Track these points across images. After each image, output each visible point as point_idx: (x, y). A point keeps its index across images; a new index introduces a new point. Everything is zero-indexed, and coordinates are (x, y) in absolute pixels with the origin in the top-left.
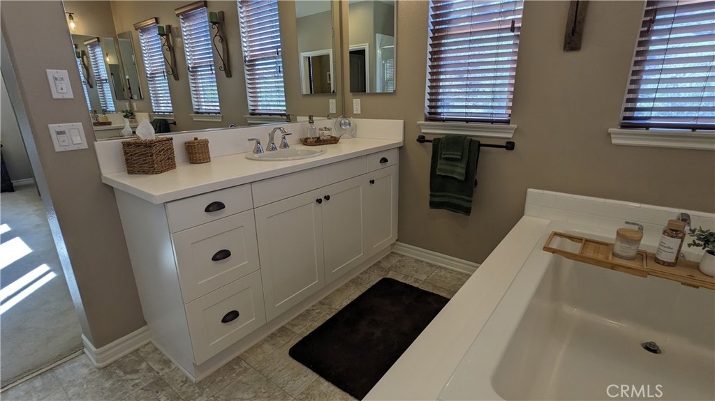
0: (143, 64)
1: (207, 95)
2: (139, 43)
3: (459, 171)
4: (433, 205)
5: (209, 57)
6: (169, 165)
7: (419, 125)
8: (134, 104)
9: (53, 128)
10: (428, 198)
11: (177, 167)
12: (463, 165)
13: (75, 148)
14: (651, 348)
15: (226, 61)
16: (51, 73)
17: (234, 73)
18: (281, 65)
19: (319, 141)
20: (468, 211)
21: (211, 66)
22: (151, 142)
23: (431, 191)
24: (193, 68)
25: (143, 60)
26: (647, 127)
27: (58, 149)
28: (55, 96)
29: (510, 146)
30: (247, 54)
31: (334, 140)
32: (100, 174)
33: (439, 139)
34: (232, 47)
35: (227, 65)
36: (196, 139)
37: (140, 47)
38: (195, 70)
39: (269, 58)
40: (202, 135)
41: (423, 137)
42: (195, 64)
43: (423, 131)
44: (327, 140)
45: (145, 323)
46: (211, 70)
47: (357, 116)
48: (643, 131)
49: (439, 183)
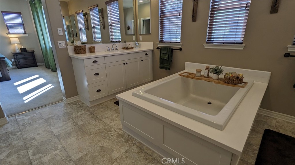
0: (78, 25)
1: (98, 35)
2: (77, 18)
3: (166, 57)
4: (161, 68)
5: (98, 23)
6: (85, 52)
7: (157, 44)
8: (75, 39)
9: (59, 42)
10: (159, 66)
11: (87, 53)
12: (167, 55)
13: (63, 47)
14: (209, 103)
15: (103, 24)
16: (58, 29)
17: (106, 28)
18: (119, 25)
19: (127, 48)
20: (169, 69)
21: (99, 26)
22: (80, 46)
23: (160, 63)
24: (93, 26)
25: (78, 24)
26: (213, 43)
27: (59, 47)
28: (59, 35)
29: (181, 49)
30: (110, 22)
31: (132, 48)
32: (68, 54)
33: (162, 48)
34: (105, 20)
35: (104, 25)
36: (92, 46)
37: (77, 19)
38: (94, 27)
39: (116, 23)
40: (93, 45)
41: (159, 47)
42: (94, 25)
43: (158, 45)
44: (130, 48)
45: (78, 95)
46: (99, 27)
47: (141, 41)
48: (212, 44)
49: (162, 61)
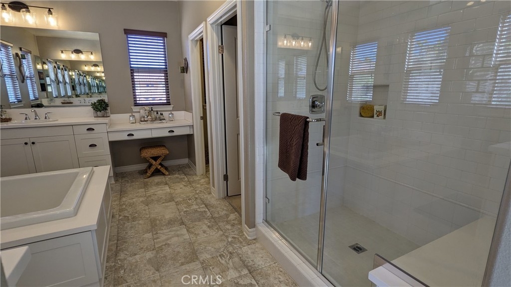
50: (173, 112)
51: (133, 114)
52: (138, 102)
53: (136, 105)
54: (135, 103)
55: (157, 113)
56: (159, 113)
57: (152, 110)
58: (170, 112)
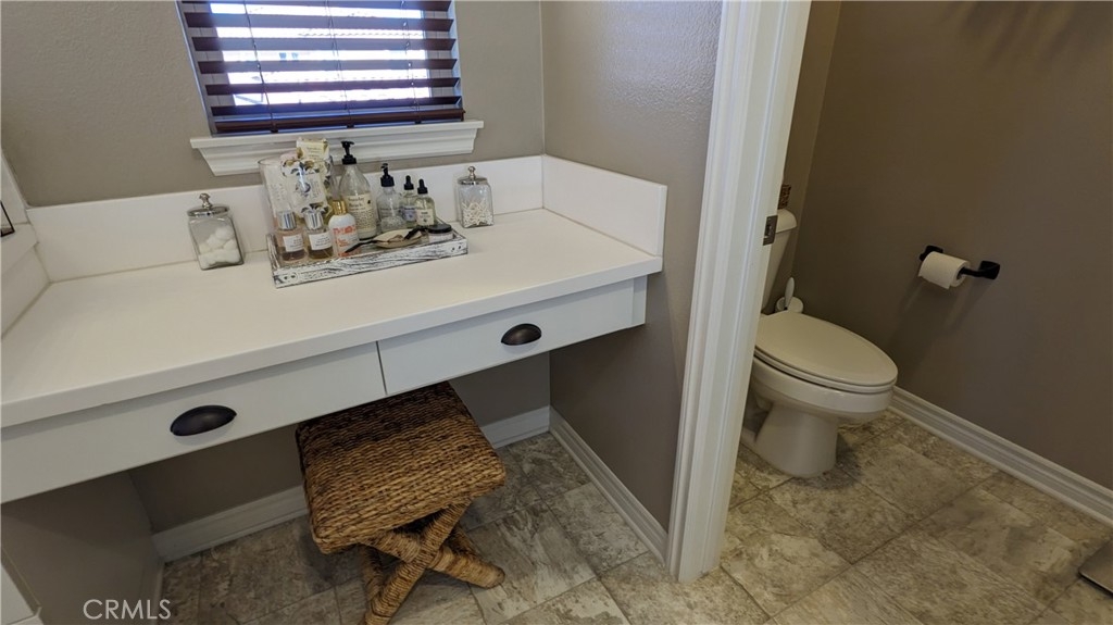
50: (482, 169)
51: (219, 196)
52: (240, 100)
53: (229, 121)
54: (217, 111)
55: (387, 181)
56: (399, 176)
57: (349, 160)
58: (461, 170)
